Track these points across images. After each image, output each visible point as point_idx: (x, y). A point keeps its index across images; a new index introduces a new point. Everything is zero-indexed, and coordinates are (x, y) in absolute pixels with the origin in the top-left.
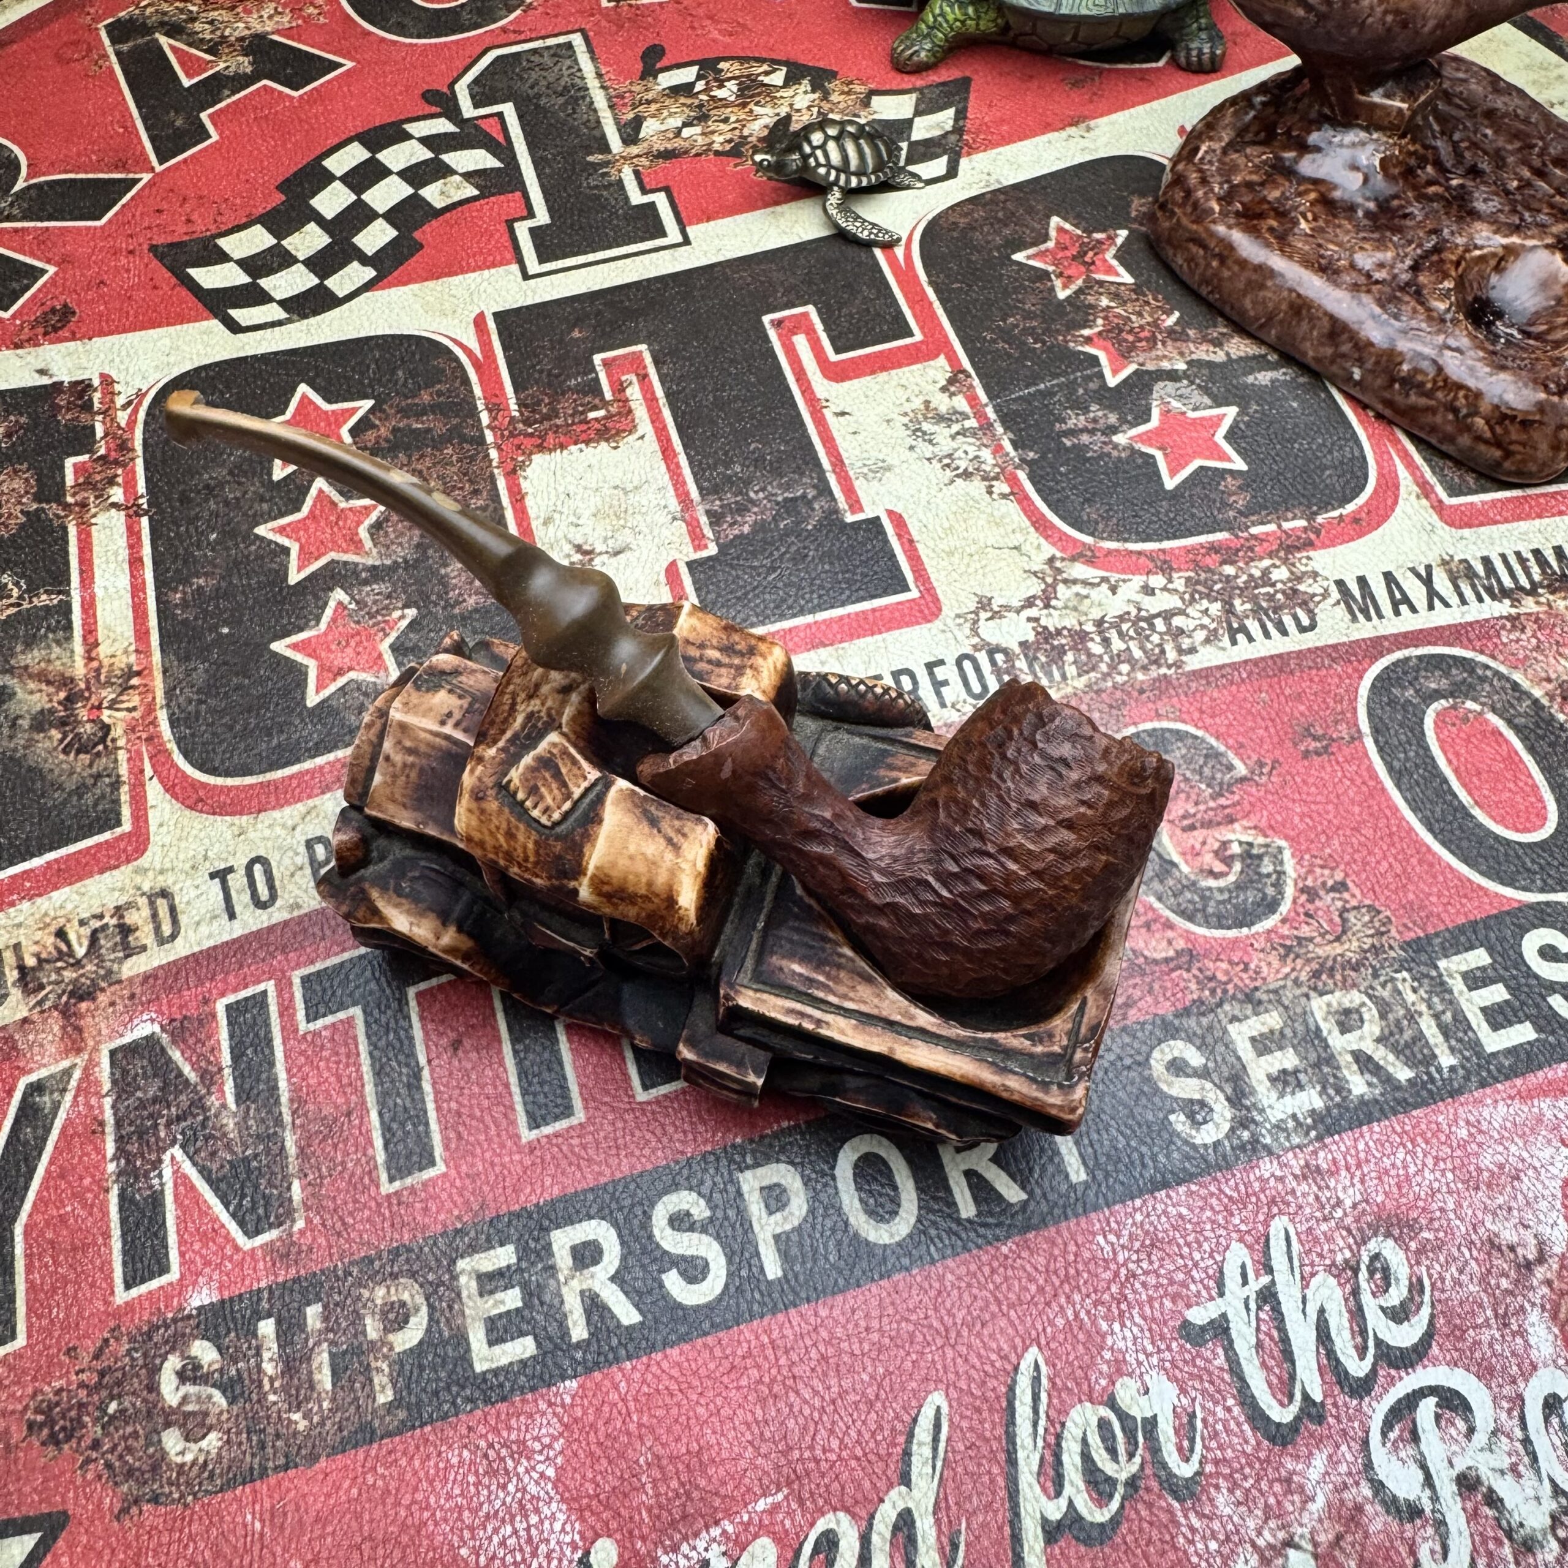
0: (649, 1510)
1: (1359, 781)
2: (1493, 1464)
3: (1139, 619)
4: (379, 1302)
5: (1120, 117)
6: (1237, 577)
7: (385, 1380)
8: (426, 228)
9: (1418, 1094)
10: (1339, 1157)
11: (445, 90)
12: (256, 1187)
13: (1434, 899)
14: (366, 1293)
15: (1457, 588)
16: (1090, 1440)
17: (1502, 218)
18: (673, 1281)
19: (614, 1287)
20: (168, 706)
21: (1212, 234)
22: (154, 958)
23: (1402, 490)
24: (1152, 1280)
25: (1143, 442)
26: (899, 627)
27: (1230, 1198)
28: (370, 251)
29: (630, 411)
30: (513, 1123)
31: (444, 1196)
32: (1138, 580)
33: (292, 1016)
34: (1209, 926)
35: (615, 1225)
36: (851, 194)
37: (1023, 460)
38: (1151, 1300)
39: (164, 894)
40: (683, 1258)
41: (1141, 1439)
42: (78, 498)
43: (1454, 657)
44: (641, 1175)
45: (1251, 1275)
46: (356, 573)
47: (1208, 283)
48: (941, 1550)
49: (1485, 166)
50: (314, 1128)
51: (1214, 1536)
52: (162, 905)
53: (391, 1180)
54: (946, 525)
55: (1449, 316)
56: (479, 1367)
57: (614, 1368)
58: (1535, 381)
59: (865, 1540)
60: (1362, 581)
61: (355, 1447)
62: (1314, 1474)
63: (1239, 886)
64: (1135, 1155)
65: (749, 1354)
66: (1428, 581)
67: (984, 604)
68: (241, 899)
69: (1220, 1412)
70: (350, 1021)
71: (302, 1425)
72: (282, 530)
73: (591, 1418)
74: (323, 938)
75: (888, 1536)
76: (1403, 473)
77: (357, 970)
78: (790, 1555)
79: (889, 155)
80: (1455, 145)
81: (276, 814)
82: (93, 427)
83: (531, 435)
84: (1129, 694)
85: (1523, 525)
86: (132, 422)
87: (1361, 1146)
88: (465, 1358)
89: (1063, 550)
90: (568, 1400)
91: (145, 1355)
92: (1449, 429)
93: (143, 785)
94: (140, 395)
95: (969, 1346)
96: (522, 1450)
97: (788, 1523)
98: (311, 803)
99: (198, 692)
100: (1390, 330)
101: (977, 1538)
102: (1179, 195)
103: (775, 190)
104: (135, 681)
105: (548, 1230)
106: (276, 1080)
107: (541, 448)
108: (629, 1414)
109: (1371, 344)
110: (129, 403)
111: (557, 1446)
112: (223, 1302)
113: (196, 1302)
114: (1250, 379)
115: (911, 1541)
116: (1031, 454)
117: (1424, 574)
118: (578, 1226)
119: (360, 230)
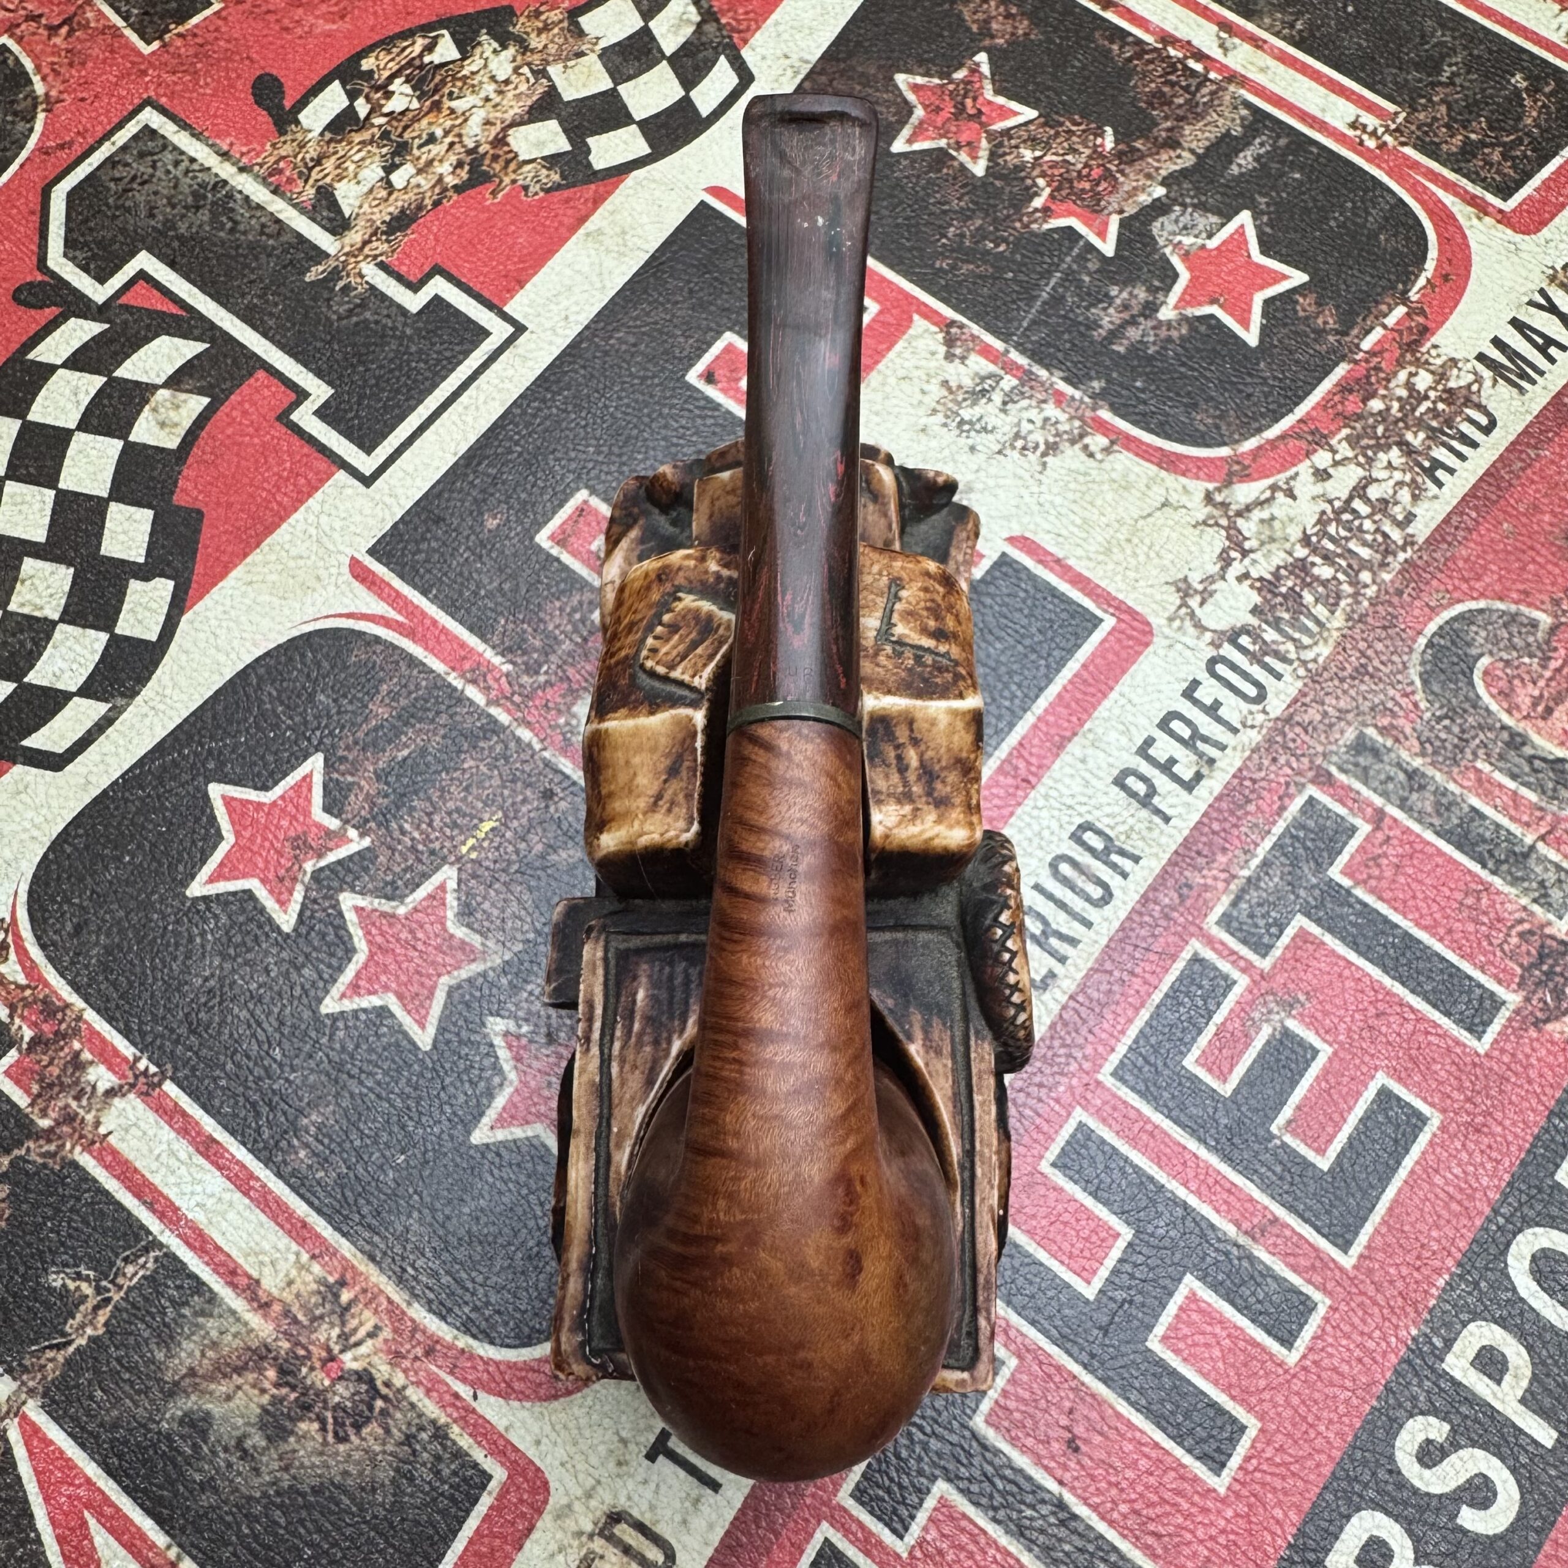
3: (1337, 513)
6: (1388, 409)
8: (184, 484)
11: (40, 277)
20: (416, 1296)
23: (1459, 217)
25: (1189, 304)
26: (1124, 671)
28: (137, 554)
30: (1196, 1479)
32: (1304, 469)
33: (879, 1544)
35: (1376, 1506)
37: (1092, 396)
39: (615, 1518)
40: (1461, 1489)
44: (1356, 1437)
46: (492, 986)
52: (625, 1532)
54: (1078, 521)
60: (1497, 342)
66: (1552, 309)
67: (1184, 589)
70: (943, 1503)
72: (355, 988)
76: (1447, 198)
83: (549, 683)
84: (1390, 603)
86: (31, 970)
89: (1210, 478)
93: (473, 1411)
94: (9, 925)
104: (346, 1295)
110: (4, 947)
114: (1235, 170)
116: (1096, 385)
117: (1543, 302)
118: (1343, 1536)
119: (99, 535)
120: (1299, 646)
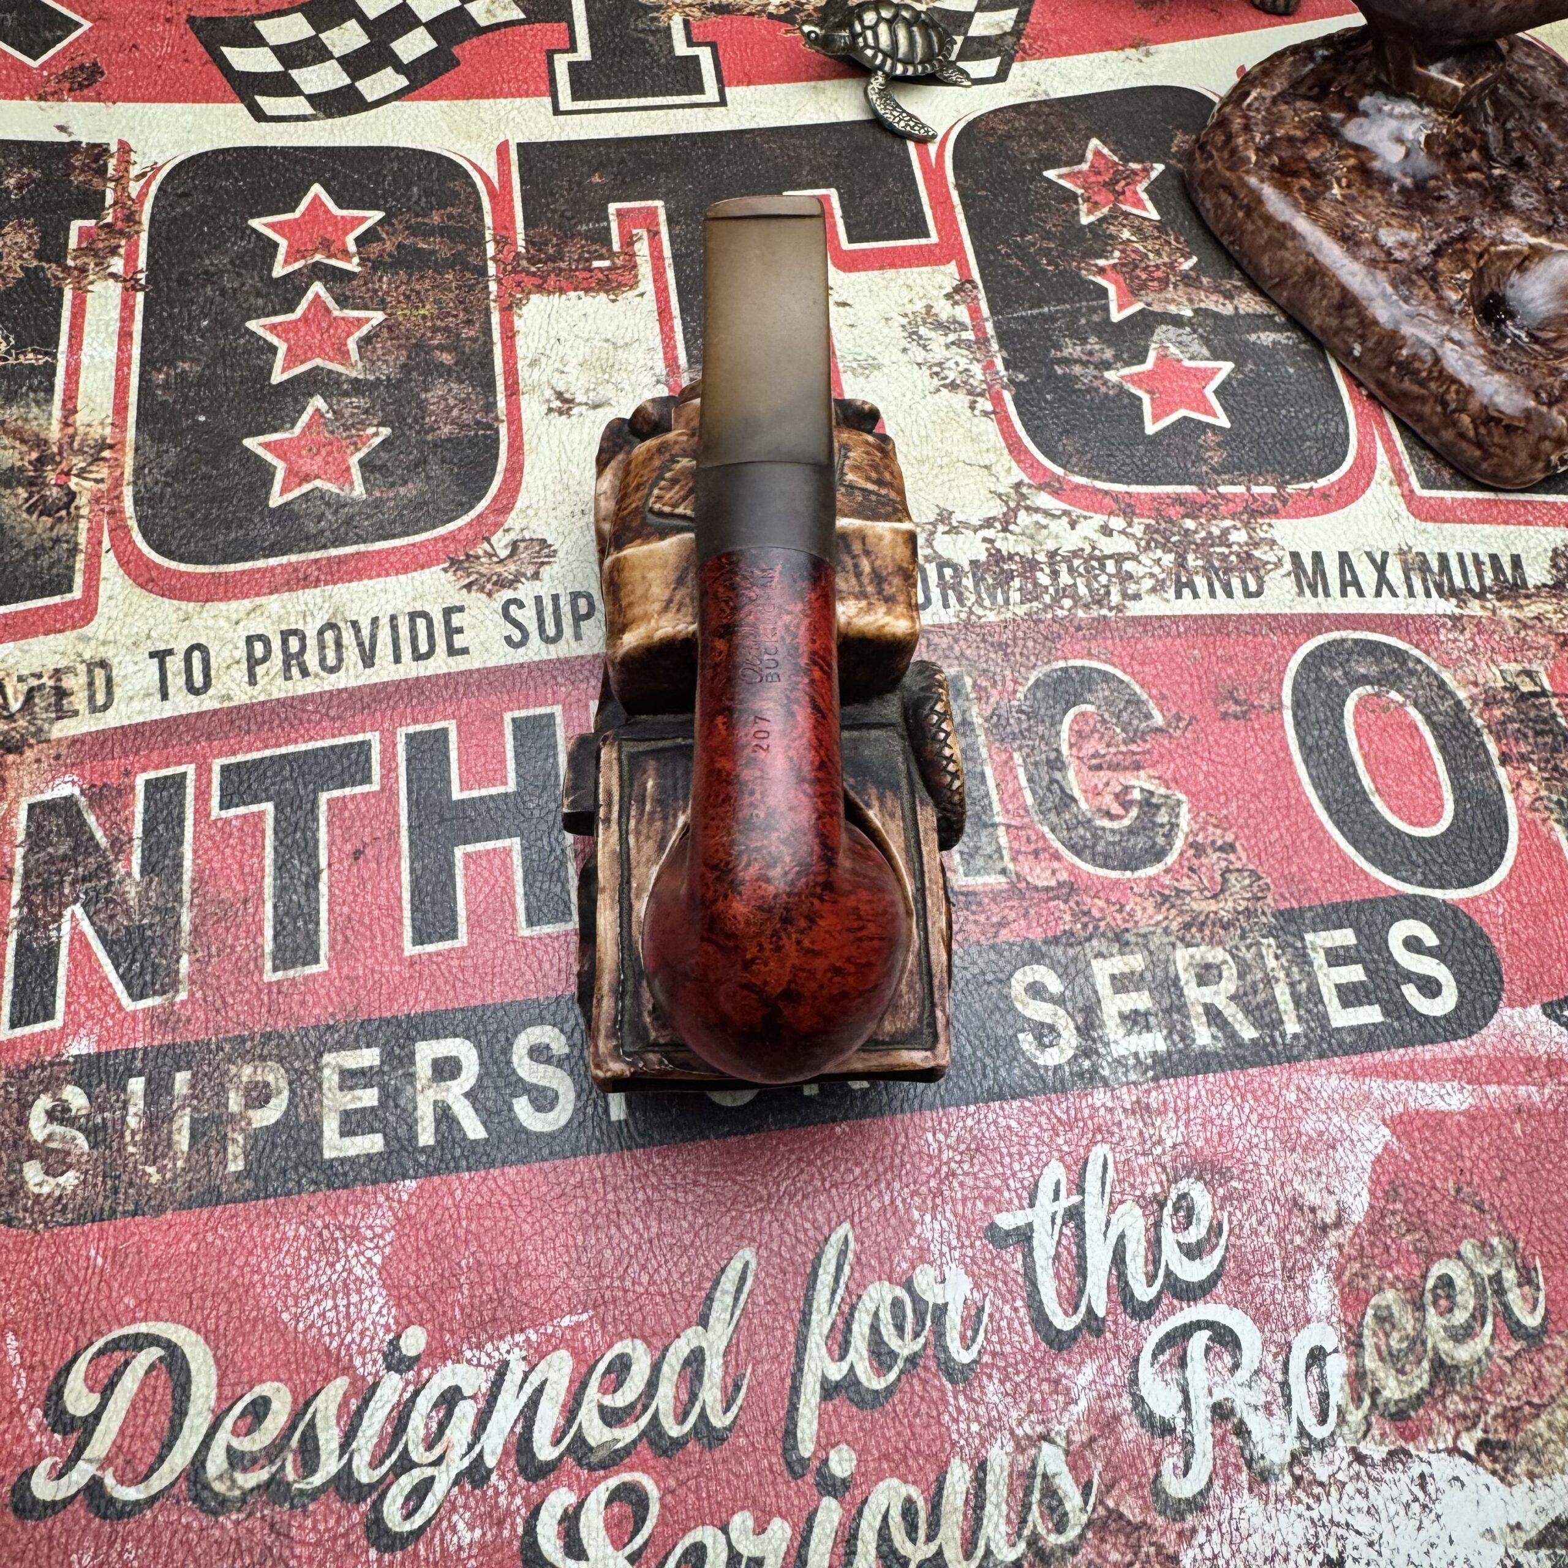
0: (462, 1309)
1: (1269, 750)
2: (1249, 1399)
3: (1092, 557)
4: (245, 1079)
5: (1181, 46)
6: (1196, 532)
7: (239, 1151)
8: (466, 45)
9: (1257, 1054)
10: (1170, 1099)
12: (147, 954)
13: (1315, 875)
14: (233, 1069)
15: (1408, 579)
16: (881, 1314)
17: (1536, 216)
18: (522, 1107)
19: (467, 1102)
20: (135, 483)
21: (1245, 185)
22: (83, 724)
23: (1377, 473)
24: (969, 1181)
25: (1134, 383)
27: (1059, 1119)
28: (406, 59)
29: (635, 266)
30: (400, 935)
31: (322, 992)
32: (1099, 519)
33: (207, 801)
34: (1095, 864)
35: (478, 1046)
36: (894, 81)
37: (1011, 381)
38: (965, 1200)
39: (103, 664)
40: (536, 1087)
41: (928, 1322)
42: (79, 262)
43: (1389, 647)
44: (510, 1004)
45: (1063, 1193)
46: (338, 383)
47: (1231, 232)
48: (724, 1389)
49: (1532, 160)
50: (210, 909)
51: (977, 1419)
52: (100, 675)
53: (275, 969)
54: (924, 433)
55: (1458, 308)
56: (328, 1154)
57: (453, 1176)
58: (1528, 388)
59: (656, 1369)
60: (1317, 557)
61: (200, 1206)
62: (1082, 1380)
63: (1131, 831)
64: (978, 1065)
65: (581, 1184)
66: (1381, 569)
67: (944, 516)
68: (176, 682)
69: (1007, 1309)
70: (261, 815)
71: (155, 1178)
72: (273, 328)
73: (424, 1217)
74: (248, 732)
75: (678, 1368)
76: (1382, 457)
77: (276, 767)
78: (584, 1369)
79: (941, 48)
80: (1507, 133)
81: (223, 606)
82: (103, 193)
83: (534, 274)
84: (1066, 629)
85: (1488, 529)
86: (143, 194)
87: (1193, 1092)
88: (316, 1144)
89: (1032, 477)
90: (405, 1197)
91: (19, 1091)
92: (1436, 420)
93: (99, 557)
94: (155, 169)
95: (788, 1214)
96: (354, 1235)
97: (587, 1341)
98: (258, 601)
99: (167, 475)
100: (1396, 311)
101: (760, 1384)
102: (1220, 139)
103: (822, 64)
104: (106, 454)
105: (414, 1040)
106: (182, 858)
107: (540, 289)
108: (459, 1220)
109: (1375, 322)
110: (143, 175)
111: (388, 1237)
112: (99, 1055)
113: (74, 1051)
115: (698, 1376)
116: (1021, 377)
117: (1379, 560)
118: (442, 1041)
119: (399, 36)
120: (979, 602)
